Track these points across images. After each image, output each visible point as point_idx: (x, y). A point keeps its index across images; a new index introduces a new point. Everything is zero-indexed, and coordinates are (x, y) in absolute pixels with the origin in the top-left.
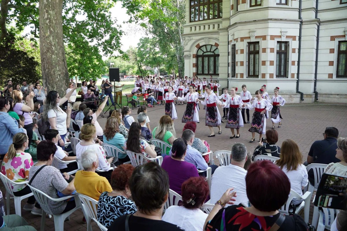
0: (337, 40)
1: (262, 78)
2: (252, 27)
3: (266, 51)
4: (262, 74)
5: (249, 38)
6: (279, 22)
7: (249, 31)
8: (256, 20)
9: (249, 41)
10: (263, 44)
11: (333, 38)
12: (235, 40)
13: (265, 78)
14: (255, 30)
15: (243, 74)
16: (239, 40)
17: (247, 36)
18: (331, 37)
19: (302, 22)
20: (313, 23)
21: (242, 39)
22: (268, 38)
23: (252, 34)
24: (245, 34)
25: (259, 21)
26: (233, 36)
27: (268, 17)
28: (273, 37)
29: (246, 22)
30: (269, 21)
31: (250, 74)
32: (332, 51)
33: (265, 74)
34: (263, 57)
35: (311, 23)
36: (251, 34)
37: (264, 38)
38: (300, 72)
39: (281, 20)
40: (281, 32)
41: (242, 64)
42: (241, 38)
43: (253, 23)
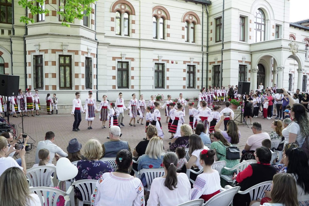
0: (117, 60)
1: (76, 89)
2: (65, 41)
3: (79, 65)
4: (75, 86)
5: (62, 51)
6: (87, 40)
7: (61, 44)
8: (69, 35)
9: (61, 53)
10: (75, 58)
11: (114, 59)
12: (40, 51)
13: (78, 89)
14: (68, 44)
15: (56, 86)
16: (50, 52)
17: (60, 48)
18: (113, 57)
19: (98, 43)
20: (106, 45)
21: (54, 51)
22: (80, 53)
23: (66, 48)
24: (57, 46)
25: (72, 36)
26: (38, 47)
27: (79, 34)
28: (83, 53)
29: (59, 35)
30: (82, 38)
31: (61, 86)
32: (114, 68)
33: (78, 86)
34: (76, 70)
35: (105, 45)
36: (64, 47)
37: (76, 52)
38: (98, 85)
39: (89, 39)
40: (88, 49)
41: (54, 75)
42: (52, 50)
43: (66, 37)
